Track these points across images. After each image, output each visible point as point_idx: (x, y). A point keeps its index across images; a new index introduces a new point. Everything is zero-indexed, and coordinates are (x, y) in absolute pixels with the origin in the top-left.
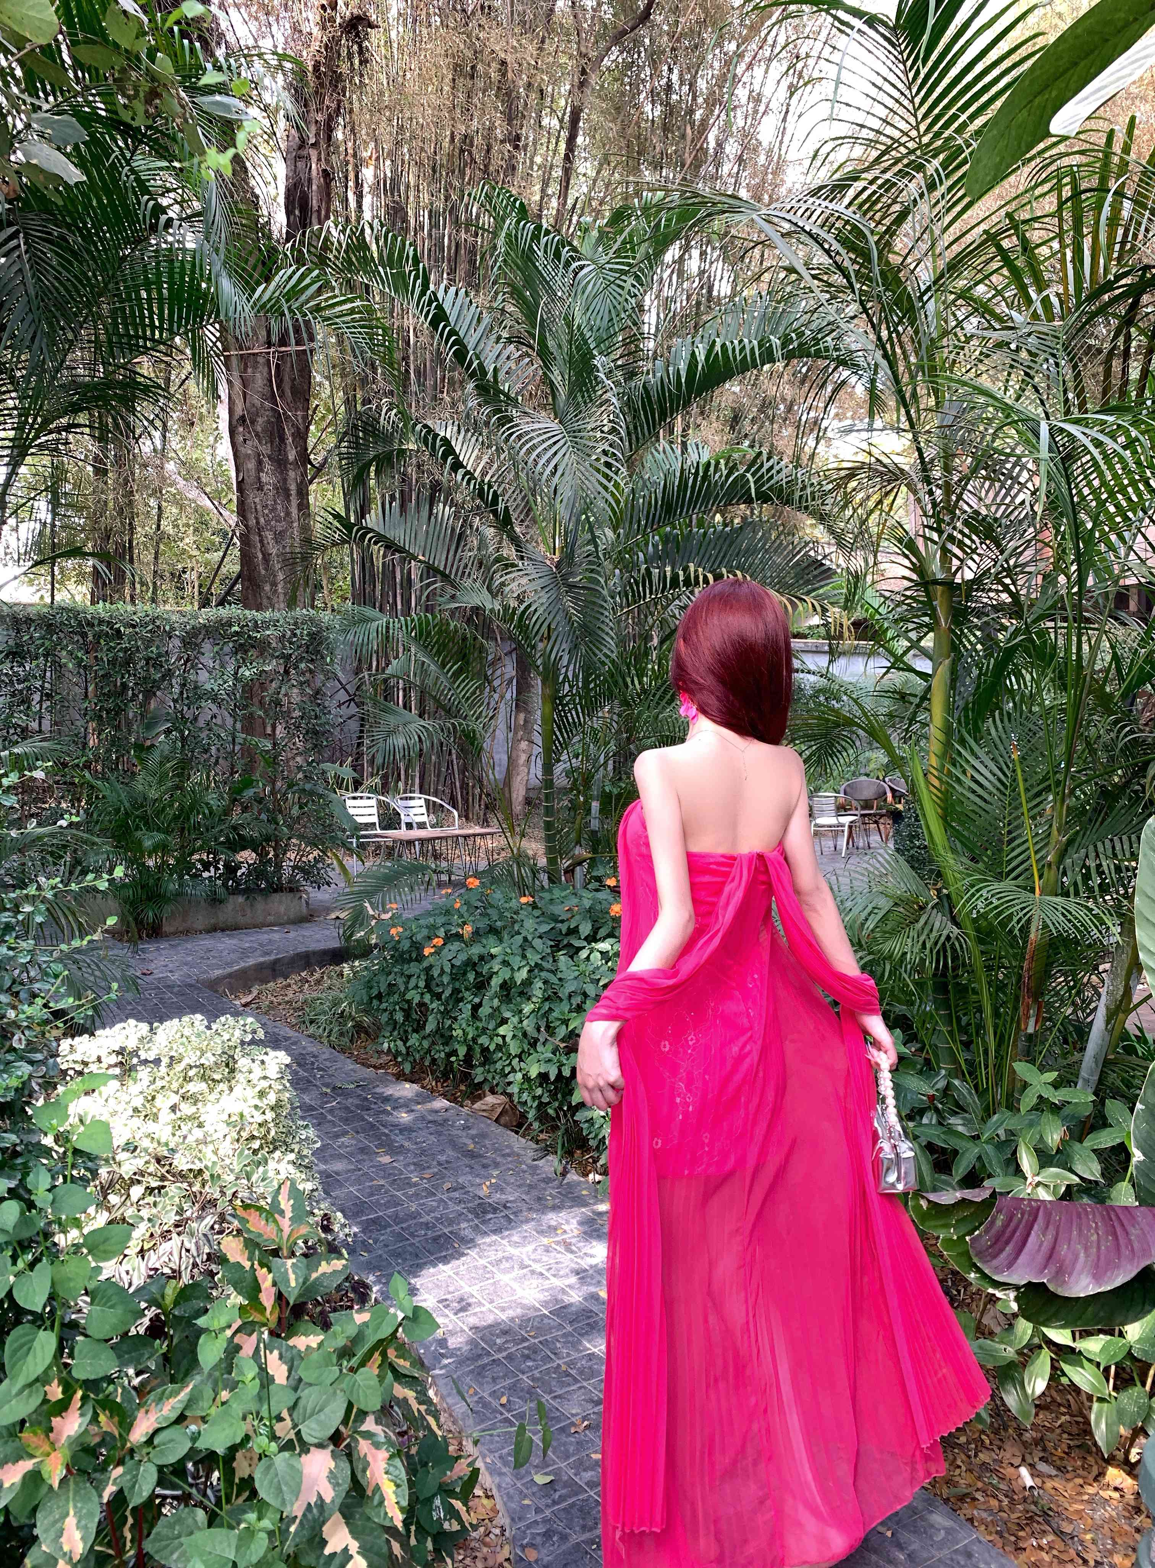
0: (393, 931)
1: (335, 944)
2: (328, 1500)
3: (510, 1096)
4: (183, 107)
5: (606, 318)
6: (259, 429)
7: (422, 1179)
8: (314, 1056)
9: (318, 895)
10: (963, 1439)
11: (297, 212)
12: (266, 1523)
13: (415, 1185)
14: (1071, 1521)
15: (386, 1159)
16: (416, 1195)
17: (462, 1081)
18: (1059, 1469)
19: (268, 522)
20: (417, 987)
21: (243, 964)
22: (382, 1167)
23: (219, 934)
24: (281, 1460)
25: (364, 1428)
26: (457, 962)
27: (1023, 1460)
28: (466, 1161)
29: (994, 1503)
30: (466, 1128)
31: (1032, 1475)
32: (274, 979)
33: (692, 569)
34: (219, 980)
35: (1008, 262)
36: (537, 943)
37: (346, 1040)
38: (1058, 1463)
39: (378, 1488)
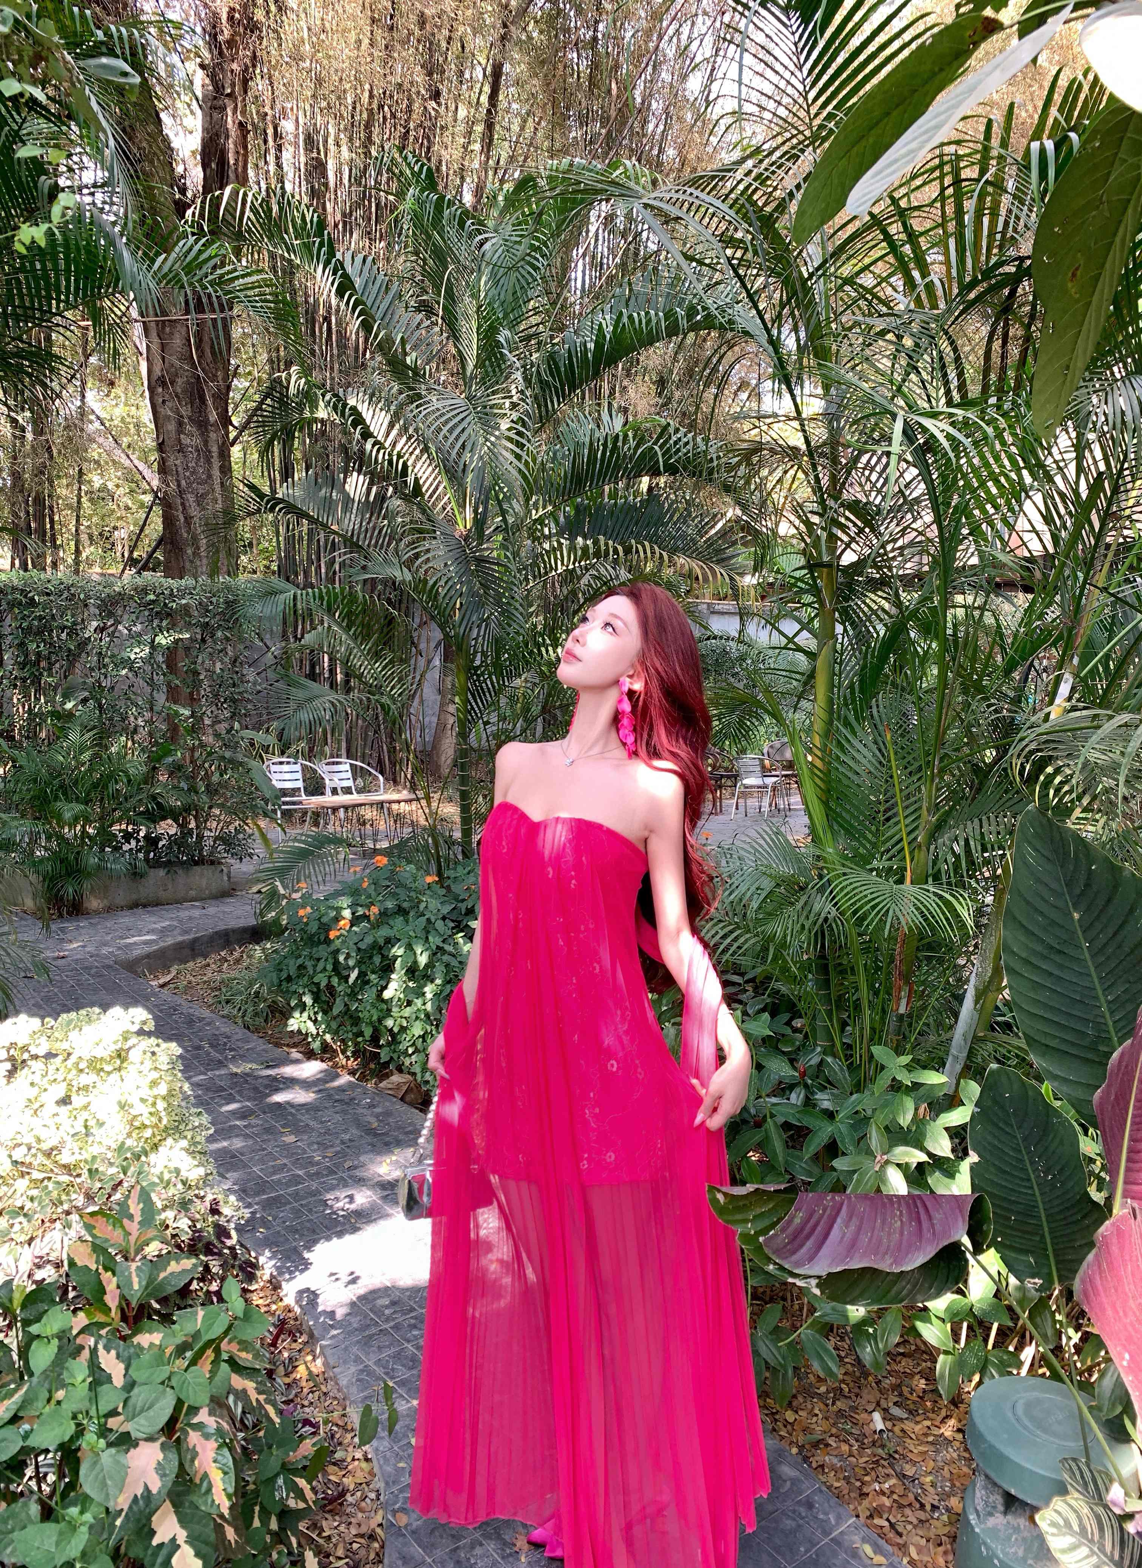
0: (301, 913)
1: (252, 922)
2: (154, 1491)
3: (414, 1074)
4: (69, 70)
5: (510, 292)
6: (179, 390)
7: (324, 1157)
8: (227, 1037)
9: (242, 868)
10: (823, 1389)
11: (213, 166)
12: (88, 1517)
13: (318, 1163)
14: (914, 1463)
15: (291, 1139)
16: (318, 1174)
17: (372, 1060)
18: (910, 1412)
19: (189, 484)
20: (325, 969)
21: (162, 944)
22: (286, 1147)
23: (140, 910)
24: (108, 1456)
25: (195, 1420)
26: (362, 946)
27: (878, 1404)
28: (369, 1139)
29: (845, 1448)
30: (371, 1106)
31: (884, 1419)
32: (193, 958)
33: (602, 543)
34: (138, 960)
35: (894, 248)
36: (439, 924)
37: (260, 1021)
38: (912, 1407)
39: (206, 1475)
